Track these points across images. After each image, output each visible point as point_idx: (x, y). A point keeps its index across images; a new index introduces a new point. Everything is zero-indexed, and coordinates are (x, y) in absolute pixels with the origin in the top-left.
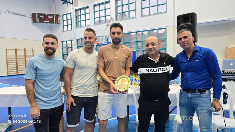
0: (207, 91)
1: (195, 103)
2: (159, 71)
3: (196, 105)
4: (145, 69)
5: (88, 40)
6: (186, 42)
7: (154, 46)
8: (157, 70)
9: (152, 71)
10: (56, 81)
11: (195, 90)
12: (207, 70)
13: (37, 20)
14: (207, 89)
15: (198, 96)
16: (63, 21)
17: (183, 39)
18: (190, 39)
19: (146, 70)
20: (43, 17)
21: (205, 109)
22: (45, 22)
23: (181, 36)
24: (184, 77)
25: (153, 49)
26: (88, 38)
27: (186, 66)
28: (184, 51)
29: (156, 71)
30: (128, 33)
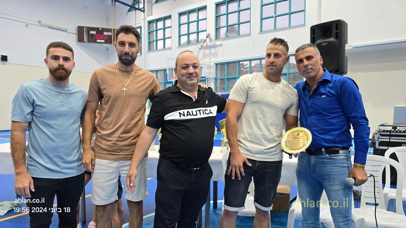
0: (341, 151)
2: (200, 114)
8: (198, 112)
9: (190, 115)
11: (321, 149)
13: (85, 38)
14: (343, 149)
15: (326, 162)
17: (305, 60)
18: (317, 62)
19: (180, 113)
20: (94, 33)
22: (98, 41)
28: (306, 82)
29: (197, 115)
30: (235, 62)
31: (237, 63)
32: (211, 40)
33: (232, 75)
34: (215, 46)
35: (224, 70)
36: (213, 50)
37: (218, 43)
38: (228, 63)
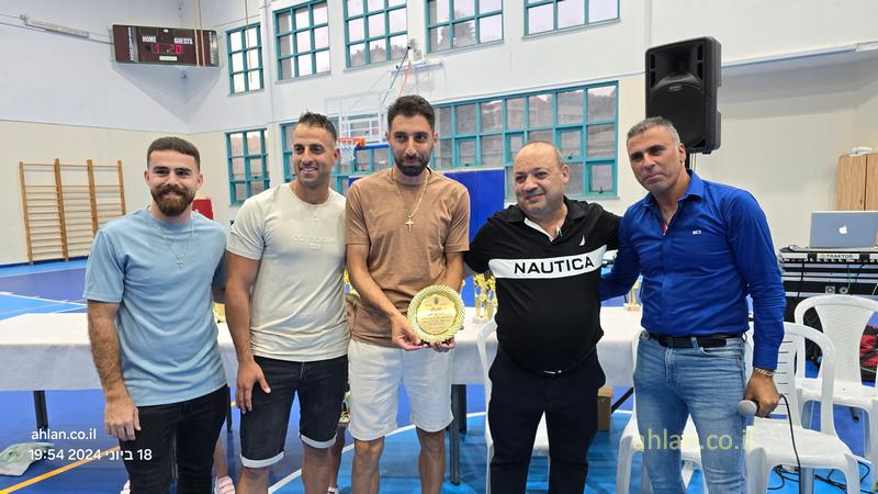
0: (729, 341)
1: (688, 385)
2: (560, 270)
3: (688, 391)
4: (511, 261)
5: (307, 156)
6: (657, 168)
7: (545, 182)
8: (556, 266)
9: (537, 270)
10: (199, 304)
11: (689, 337)
12: (730, 267)
13: (131, 52)
14: (733, 336)
15: (698, 361)
16: (230, 55)
17: (646, 155)
18: (672, 157)
19: (517, 265)
21: (719, 407)
22: (162, 58)
23: (641, 147)
24: (653, 290)
25: (539, 191)
26: (307, 149)
27: (658, 254)
28: (651, 199)
29: (552, 271)
30: (472, 103)
31: (477, 106)
32: (418, 54)
33: (466, 130)
34: (427, 68)
35: (450, 120)
36: (422, 76)
37: (433, 60)
38: (457, 105)
